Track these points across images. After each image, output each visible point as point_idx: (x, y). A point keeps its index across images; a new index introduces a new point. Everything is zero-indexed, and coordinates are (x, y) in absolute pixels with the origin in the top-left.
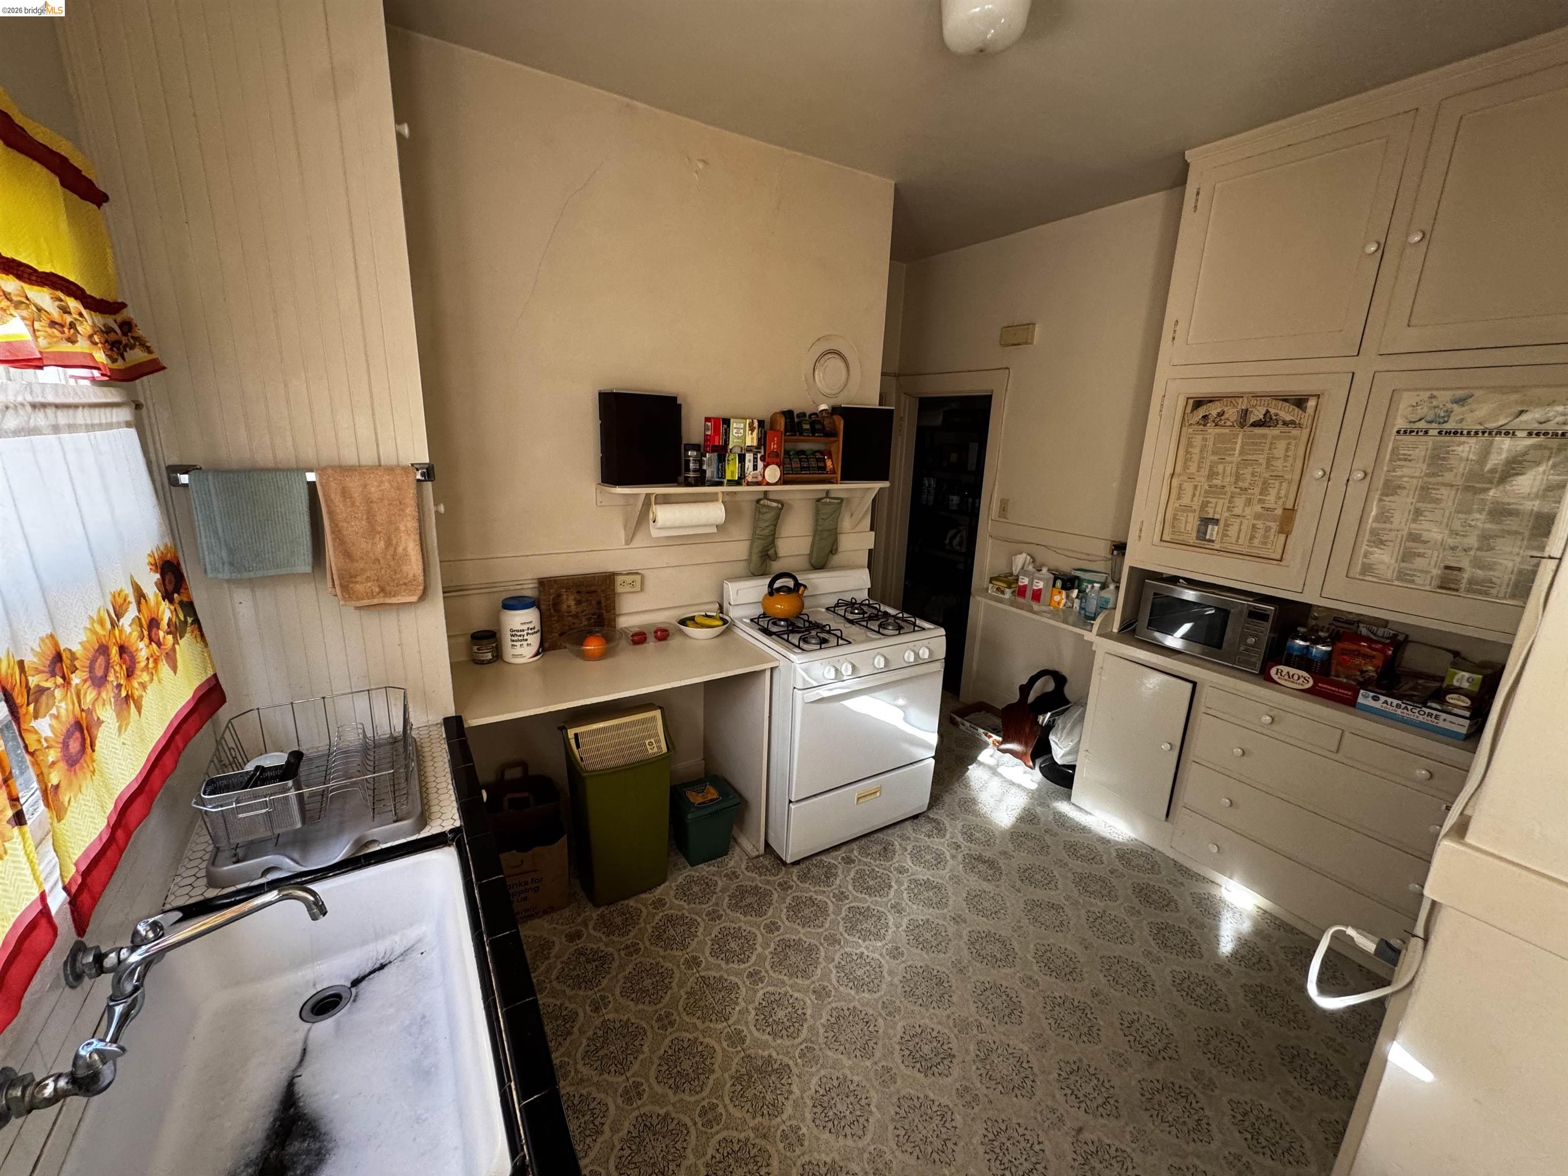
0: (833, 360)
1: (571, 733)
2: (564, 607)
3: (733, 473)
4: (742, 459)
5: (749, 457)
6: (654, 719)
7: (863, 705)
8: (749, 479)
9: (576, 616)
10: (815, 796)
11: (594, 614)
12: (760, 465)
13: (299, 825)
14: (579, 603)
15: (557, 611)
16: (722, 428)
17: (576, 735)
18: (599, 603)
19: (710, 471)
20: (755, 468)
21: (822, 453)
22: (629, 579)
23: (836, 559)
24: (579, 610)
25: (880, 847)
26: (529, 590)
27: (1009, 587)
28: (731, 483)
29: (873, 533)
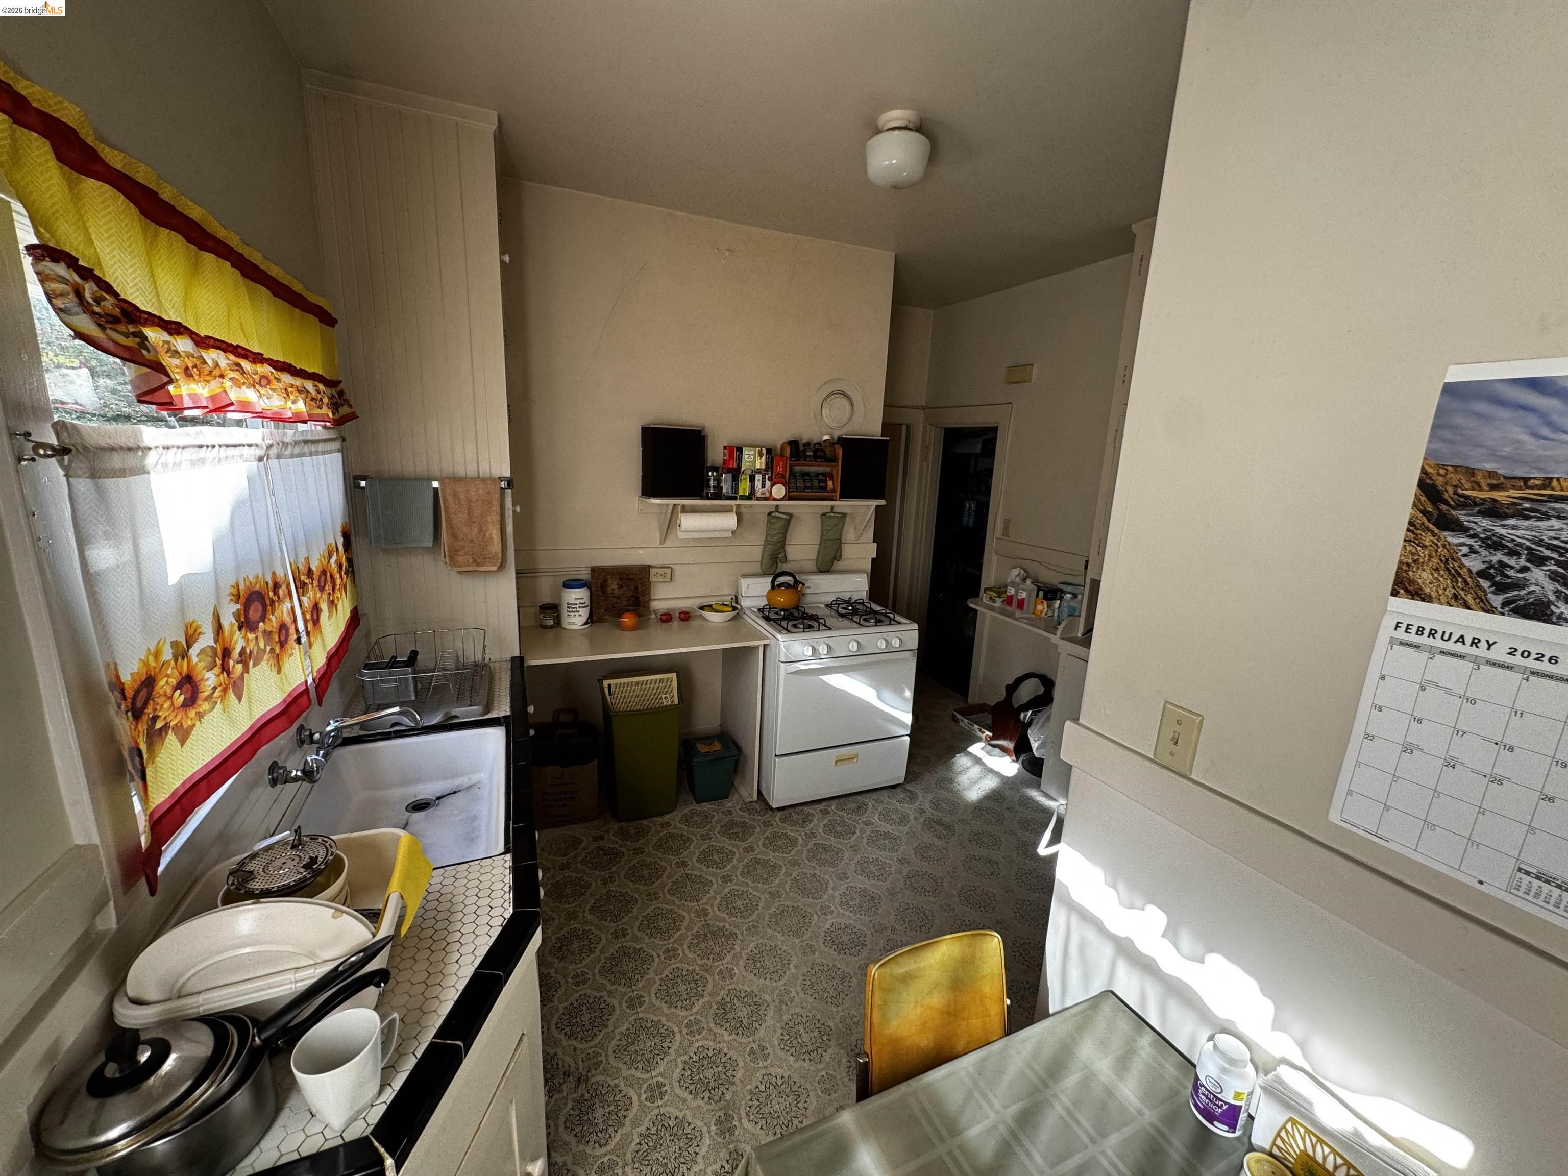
0: (838, 399)
1: (606, 683)
2: (609, 590)
3: (744, 489)
4: (752, 478)
5: (758, 477)
6: (670, 680)
7: (838, 681)
8: (759, 495)
9: (618, 597)
10: (797, 753)
11: (632, 597)
12: (768, 484)
13: (413, 698)
14: (621, 587)
15: (604, 592)
16: (736, 455)
17: (609, 685)
18: (637, 588)
19: (726, 488)
20: (763, 486)
21: (824, 474)
22: (661, 571)
23: (838, 565)
24: (621, 592)
25: (854, 806)
26: (585, 575)
27: (999, 597)
28: (743, 498)
29: (875, 544)
